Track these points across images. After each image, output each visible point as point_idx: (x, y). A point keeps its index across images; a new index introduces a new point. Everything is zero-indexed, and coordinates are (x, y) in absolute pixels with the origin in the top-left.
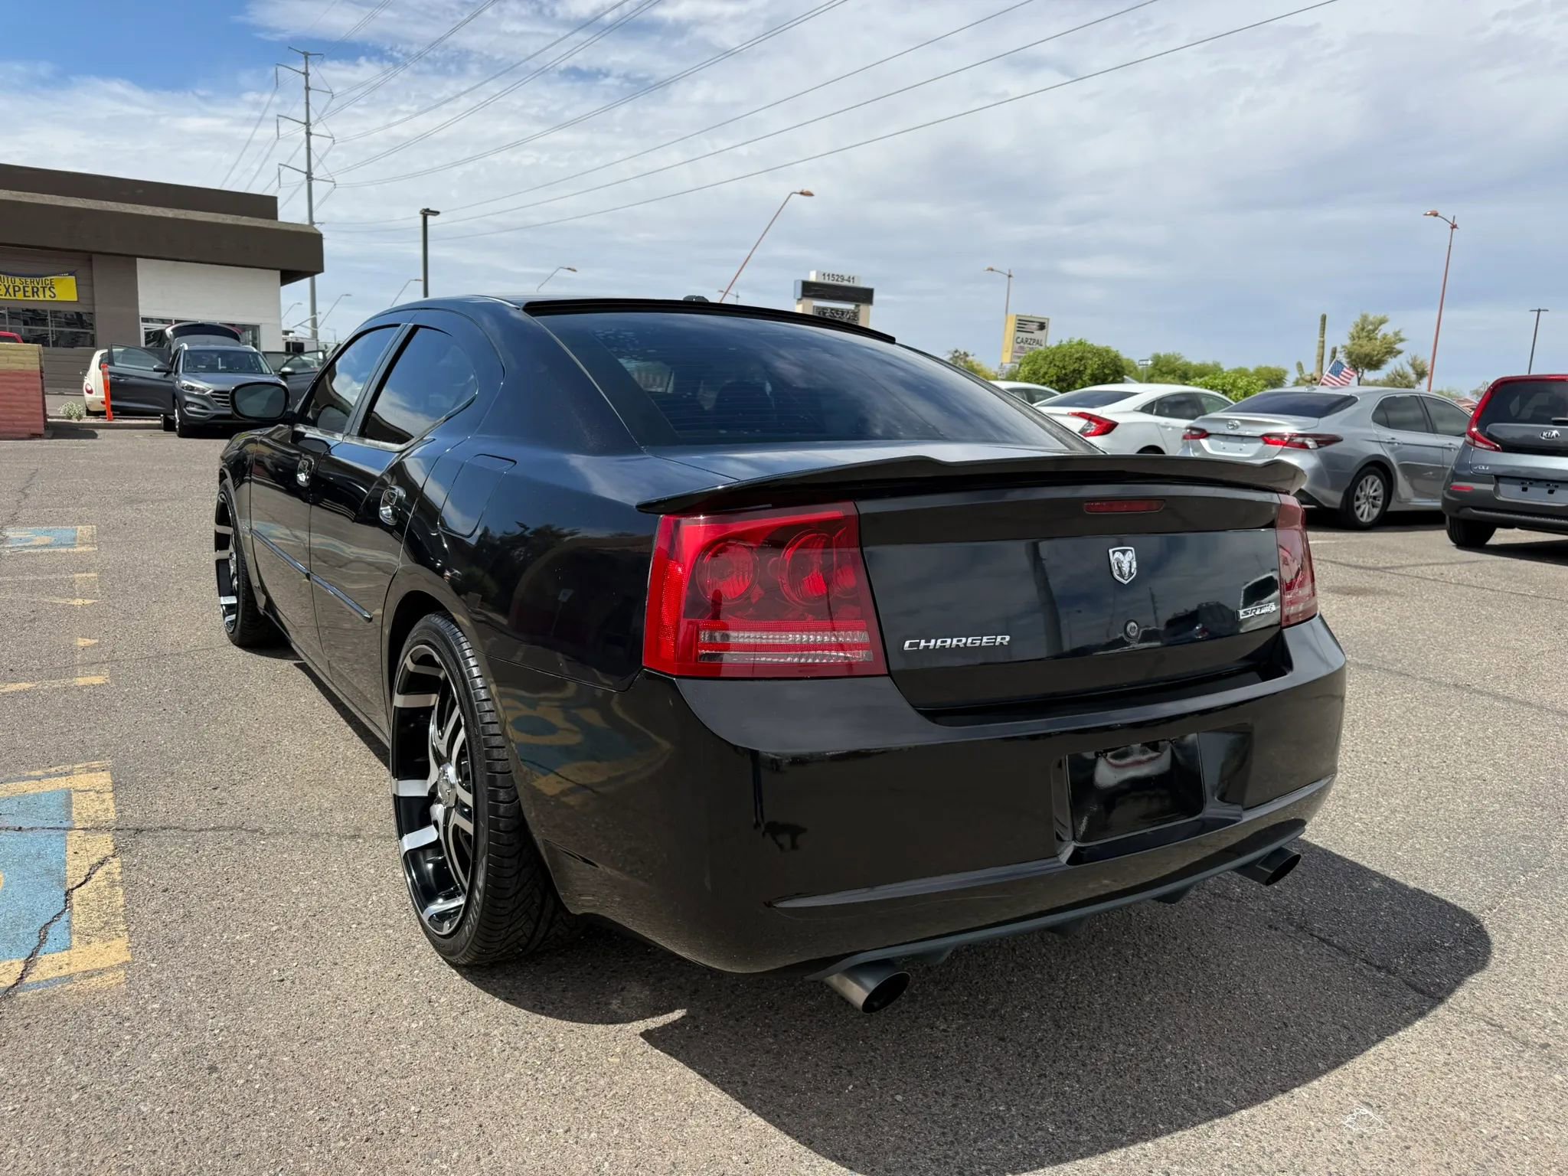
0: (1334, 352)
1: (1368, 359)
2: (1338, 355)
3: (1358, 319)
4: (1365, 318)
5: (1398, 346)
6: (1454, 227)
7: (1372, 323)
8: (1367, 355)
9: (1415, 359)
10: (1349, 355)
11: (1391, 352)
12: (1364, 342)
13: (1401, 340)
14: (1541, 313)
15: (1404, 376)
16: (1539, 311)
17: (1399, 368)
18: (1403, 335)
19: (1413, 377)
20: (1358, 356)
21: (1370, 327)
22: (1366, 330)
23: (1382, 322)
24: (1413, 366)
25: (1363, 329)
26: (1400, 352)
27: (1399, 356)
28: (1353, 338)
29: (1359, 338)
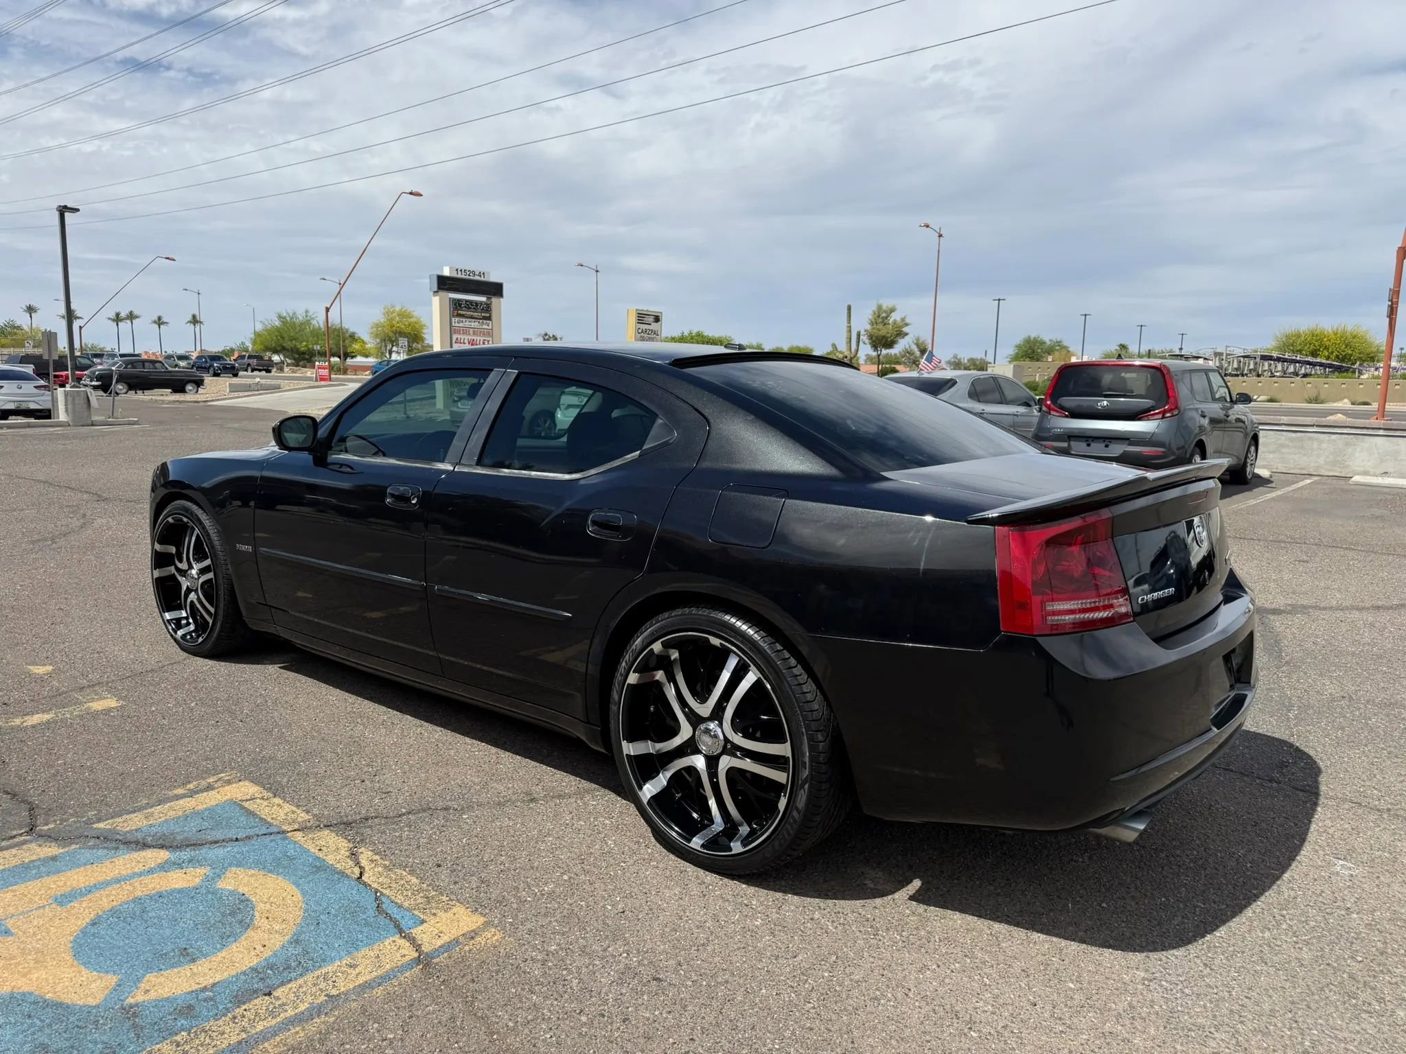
0: (859, 335)
1: (884, 340)
2: (861, 337)
3: (875, 308)
4: (880, 307)
5: (905, 329)
6: (940, 236)
7: (885, 312)
8: (884, 337)
9: (918, 339)
10: (871, 337)
11: (901, 334)
12: (880, 326)
13: (907, 325)
14: (1001, 302)
15: (911, 353)
16: (999, 300)
17: (907, 347)
18: (907, 321)
19: (918, 353)
20: (877, 337)
21: (884, 315)
22: (881, 317)
23: (893, 310)
24: (917, 345)
25: (879, 317)
26: (907, 334)
27: (906, 337)
28: (872, 323)
29: (876, 323)
